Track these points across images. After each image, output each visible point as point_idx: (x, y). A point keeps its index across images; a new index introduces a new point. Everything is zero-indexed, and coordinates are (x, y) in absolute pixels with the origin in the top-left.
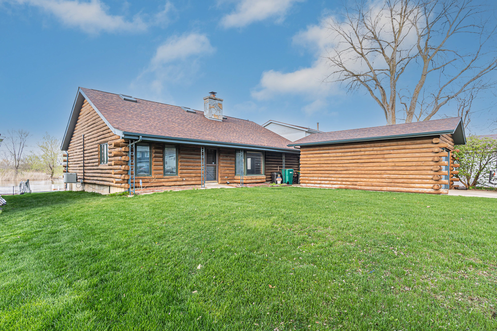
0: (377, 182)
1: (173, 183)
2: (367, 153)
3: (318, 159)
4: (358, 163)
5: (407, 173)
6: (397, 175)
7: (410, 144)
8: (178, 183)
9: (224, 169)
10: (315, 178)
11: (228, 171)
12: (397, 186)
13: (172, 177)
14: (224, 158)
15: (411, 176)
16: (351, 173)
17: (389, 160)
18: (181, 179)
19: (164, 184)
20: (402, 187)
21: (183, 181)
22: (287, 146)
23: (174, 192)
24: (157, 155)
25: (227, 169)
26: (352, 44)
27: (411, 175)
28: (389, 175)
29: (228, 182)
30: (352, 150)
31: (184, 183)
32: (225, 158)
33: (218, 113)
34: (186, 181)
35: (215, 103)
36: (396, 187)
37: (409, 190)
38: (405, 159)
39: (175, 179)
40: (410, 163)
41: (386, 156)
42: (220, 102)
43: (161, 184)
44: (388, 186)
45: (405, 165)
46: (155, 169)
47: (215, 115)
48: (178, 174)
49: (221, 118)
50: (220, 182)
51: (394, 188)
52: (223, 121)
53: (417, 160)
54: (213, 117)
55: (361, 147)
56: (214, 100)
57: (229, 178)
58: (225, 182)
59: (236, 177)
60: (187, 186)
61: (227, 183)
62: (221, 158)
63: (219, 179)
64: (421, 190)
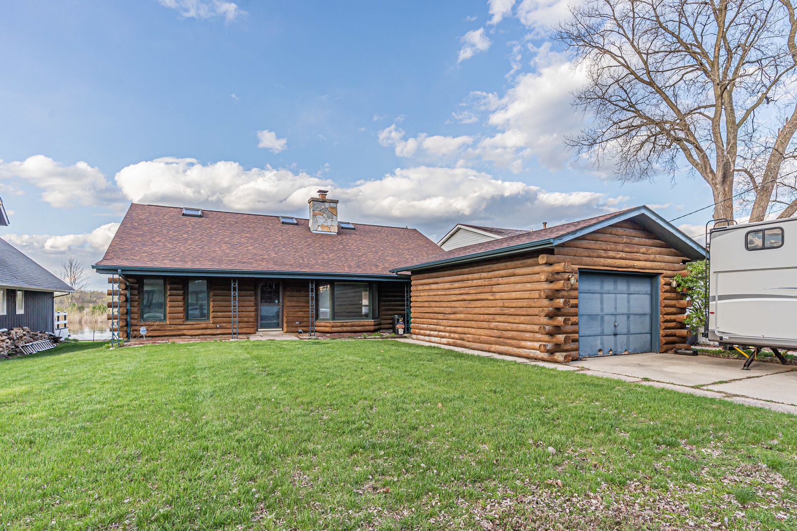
0: (485, 336)
1: (199, 332)
2: (475, 283)
3: (426, 294)
4: (465, 300)
5: (517, 321)
6: (506, 324)
7: (520, 265)
8: (209, 331)
9: (295, 310)
10: (424, 325)
11: (300, 314)
12: (506, 344)
13: (199, 323)
14: (294, 293)
15: (522, 327)
16: (458, 318)
17: (498, 296)
18: (213, 326)
19: (185, 332)
20: (512, 346)
21: (217, 328)
22: (390, 271)
23: (180, 344)
24: (174, 292)
25: (300, 310)
26: (628, 67)
27: (521, 325)
28: (497, 323)
29: (300, 331)
30: (460, 277)
31: (219, 331)
32: (297, 294)
33: (329, 222)
34: (221, 328)
35: (323, 207)
36: (506, 346)
37: (519, 353)
38: (514, 295)
39: (203, 325)
40: (520, 302)
41: (495, 289)
42: (333, 205)
43: (180, 333)
44: (496, 343)
45: (514, 305)
46: (171, 312)
47: (322, 226)
48: (211, 319)
49: (335, 230)
50: (285, 329)
51: (503, 347)
52: (338, 233)
53: (527, 296)
54: (320, 229)
55: (468, 272)
56: (322, 204)
57: (302, 324)
58: (296, 330)
59: (317, 323)
60: (224, 336)
61: (298, 332)
62: (288, 293)
63: (285, 325)
64: (532, 352)
